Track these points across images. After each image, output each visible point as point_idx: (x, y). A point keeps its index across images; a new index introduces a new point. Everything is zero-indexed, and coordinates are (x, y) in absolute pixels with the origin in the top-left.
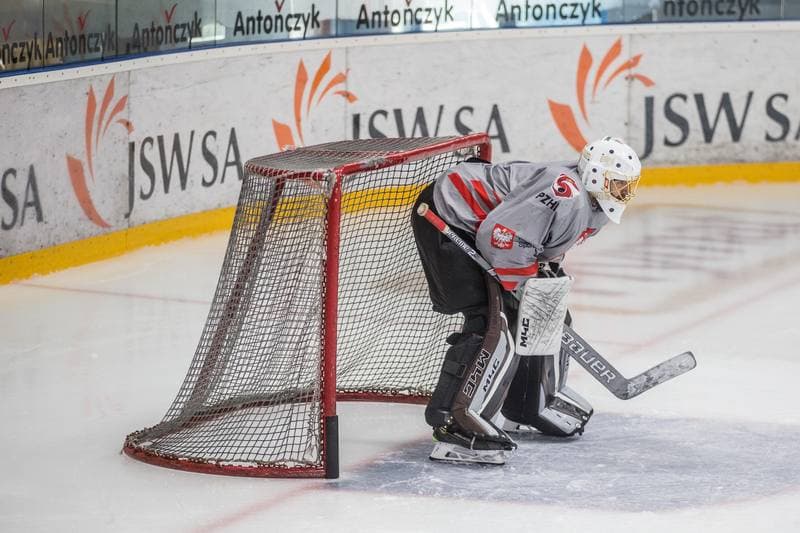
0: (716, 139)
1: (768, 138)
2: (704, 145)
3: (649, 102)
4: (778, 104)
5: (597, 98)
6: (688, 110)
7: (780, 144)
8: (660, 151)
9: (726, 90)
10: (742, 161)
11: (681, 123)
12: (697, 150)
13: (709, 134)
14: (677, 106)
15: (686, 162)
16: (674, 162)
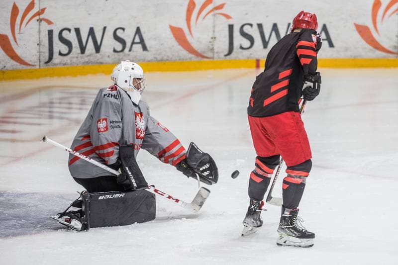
0: (87, 52)
1: (115, 51)
2: (80, 55)
3: (50, 33)
4: (119, 33)
5: (22, 31)
6: (71, 37)
7: (121, 53)
8: (57, 59)
9: (92, 26)
10: (101, 63)
11: (68, 43)
12: (77, 57)
13: (83, 49)
14: (65, 34)
15: (71, 64)
16: (65, 64)
